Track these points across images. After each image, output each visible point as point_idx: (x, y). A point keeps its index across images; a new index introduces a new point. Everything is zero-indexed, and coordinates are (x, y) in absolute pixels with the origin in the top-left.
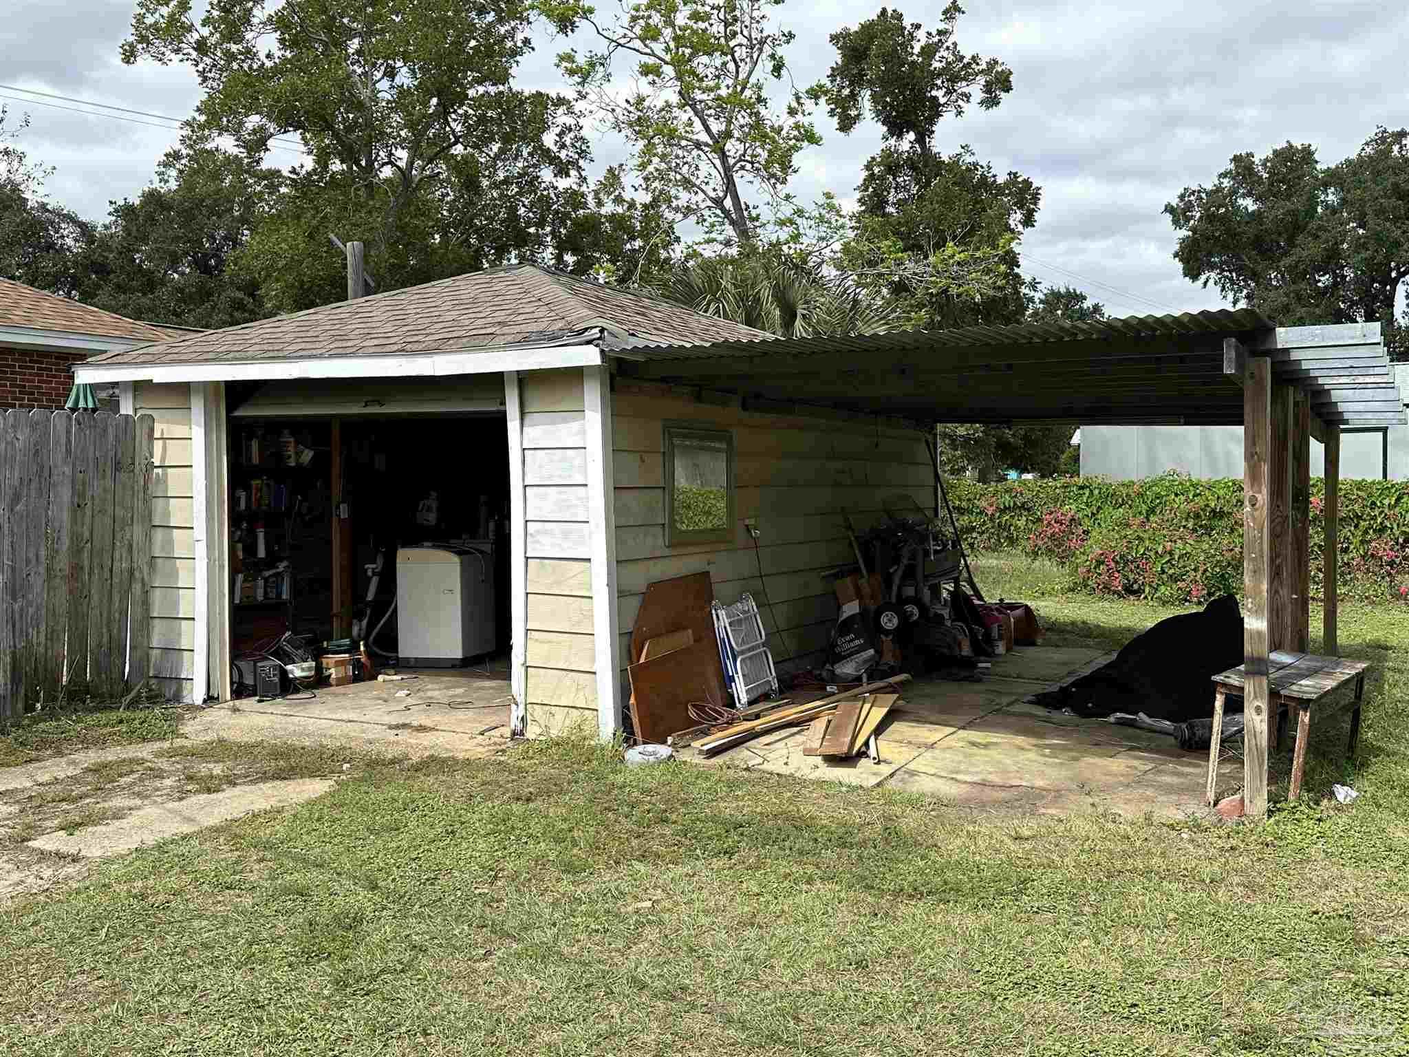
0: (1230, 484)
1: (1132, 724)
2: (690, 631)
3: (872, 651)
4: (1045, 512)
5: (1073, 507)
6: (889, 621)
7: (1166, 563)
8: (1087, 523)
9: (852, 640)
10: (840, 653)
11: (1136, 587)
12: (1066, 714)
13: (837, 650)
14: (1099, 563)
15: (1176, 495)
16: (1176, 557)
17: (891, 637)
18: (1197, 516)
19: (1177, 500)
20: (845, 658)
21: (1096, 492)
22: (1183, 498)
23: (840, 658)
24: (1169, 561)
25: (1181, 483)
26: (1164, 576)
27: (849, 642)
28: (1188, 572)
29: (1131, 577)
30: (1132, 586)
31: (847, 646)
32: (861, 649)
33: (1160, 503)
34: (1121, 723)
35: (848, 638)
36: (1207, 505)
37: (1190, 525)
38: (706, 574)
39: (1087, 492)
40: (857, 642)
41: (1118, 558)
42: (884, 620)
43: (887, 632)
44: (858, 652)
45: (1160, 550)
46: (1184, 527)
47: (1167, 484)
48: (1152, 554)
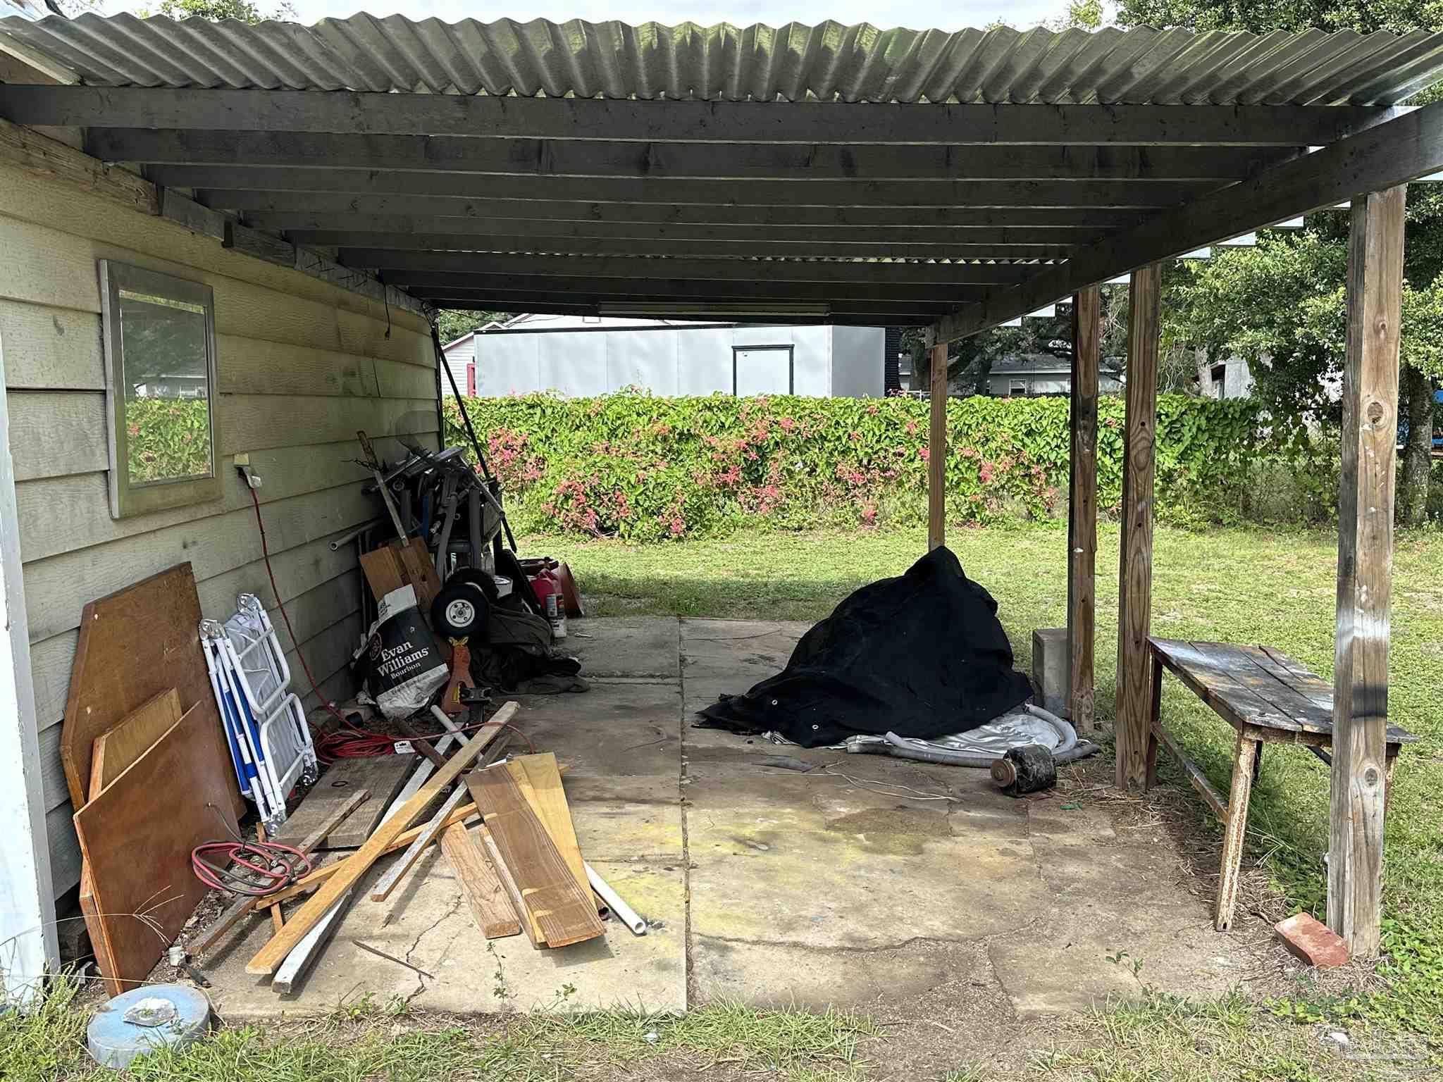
0: (694, 402)
1: (885, 752)
2: (174, 692)
3: (444, 668)
4: (490, 436)
5: (523, 429)
6: (460, 614)
7: (640, 494)
8: (541, 449)
9: (409, 652)
10: (387, 676)
11: (609, 523)
12: (775, 745)
13: (382, 670)
14: (567, 498)
15: (638, 414)
16: (651, 487)
17: (466, 639)
18: (665, 439)
19: (640, 420)
20: (398, 682)
21: (549, 411)
22: (646, 418)
23: (388, 683)
24: (642, 492)
25: (642, 402)
26: (640, 509)
27: (404, 655)
28: (665, 504)
29: (603, 511)
30: (605, 522)
31: (399, 662)
32: (426, 665)
33: (622, 424)
34: (868, 751)
35: (400, 650)
36: (674, 428)
37: (659, 450)
38: (184, 570)
39: (538, 411)
40: (417, 655)
41: (588, 490)
42: (450, 612)
43: (459, 634)
44: (418, 672)
45: (633, 479)
46: (653, 451)
47: (627, 402)
48: (624, 484)
